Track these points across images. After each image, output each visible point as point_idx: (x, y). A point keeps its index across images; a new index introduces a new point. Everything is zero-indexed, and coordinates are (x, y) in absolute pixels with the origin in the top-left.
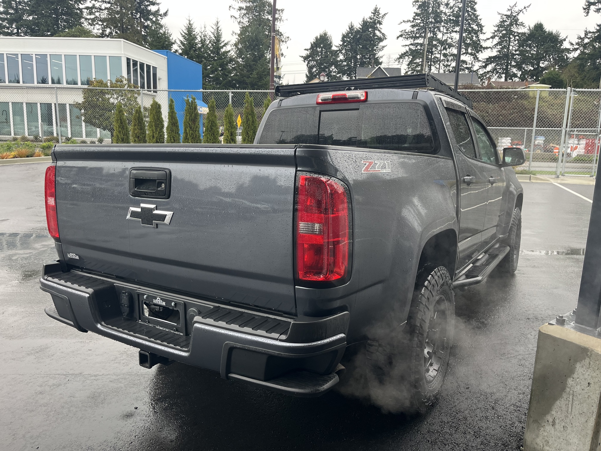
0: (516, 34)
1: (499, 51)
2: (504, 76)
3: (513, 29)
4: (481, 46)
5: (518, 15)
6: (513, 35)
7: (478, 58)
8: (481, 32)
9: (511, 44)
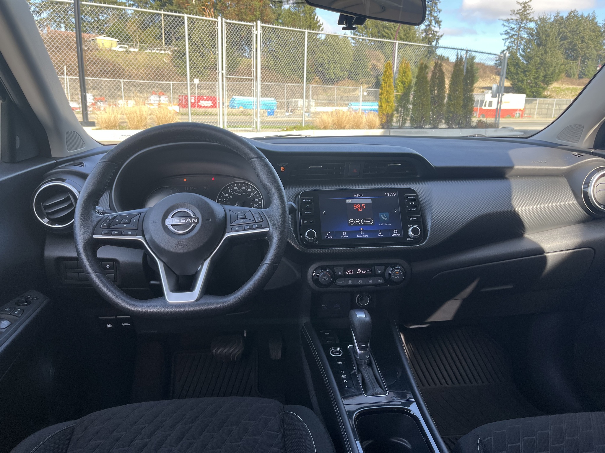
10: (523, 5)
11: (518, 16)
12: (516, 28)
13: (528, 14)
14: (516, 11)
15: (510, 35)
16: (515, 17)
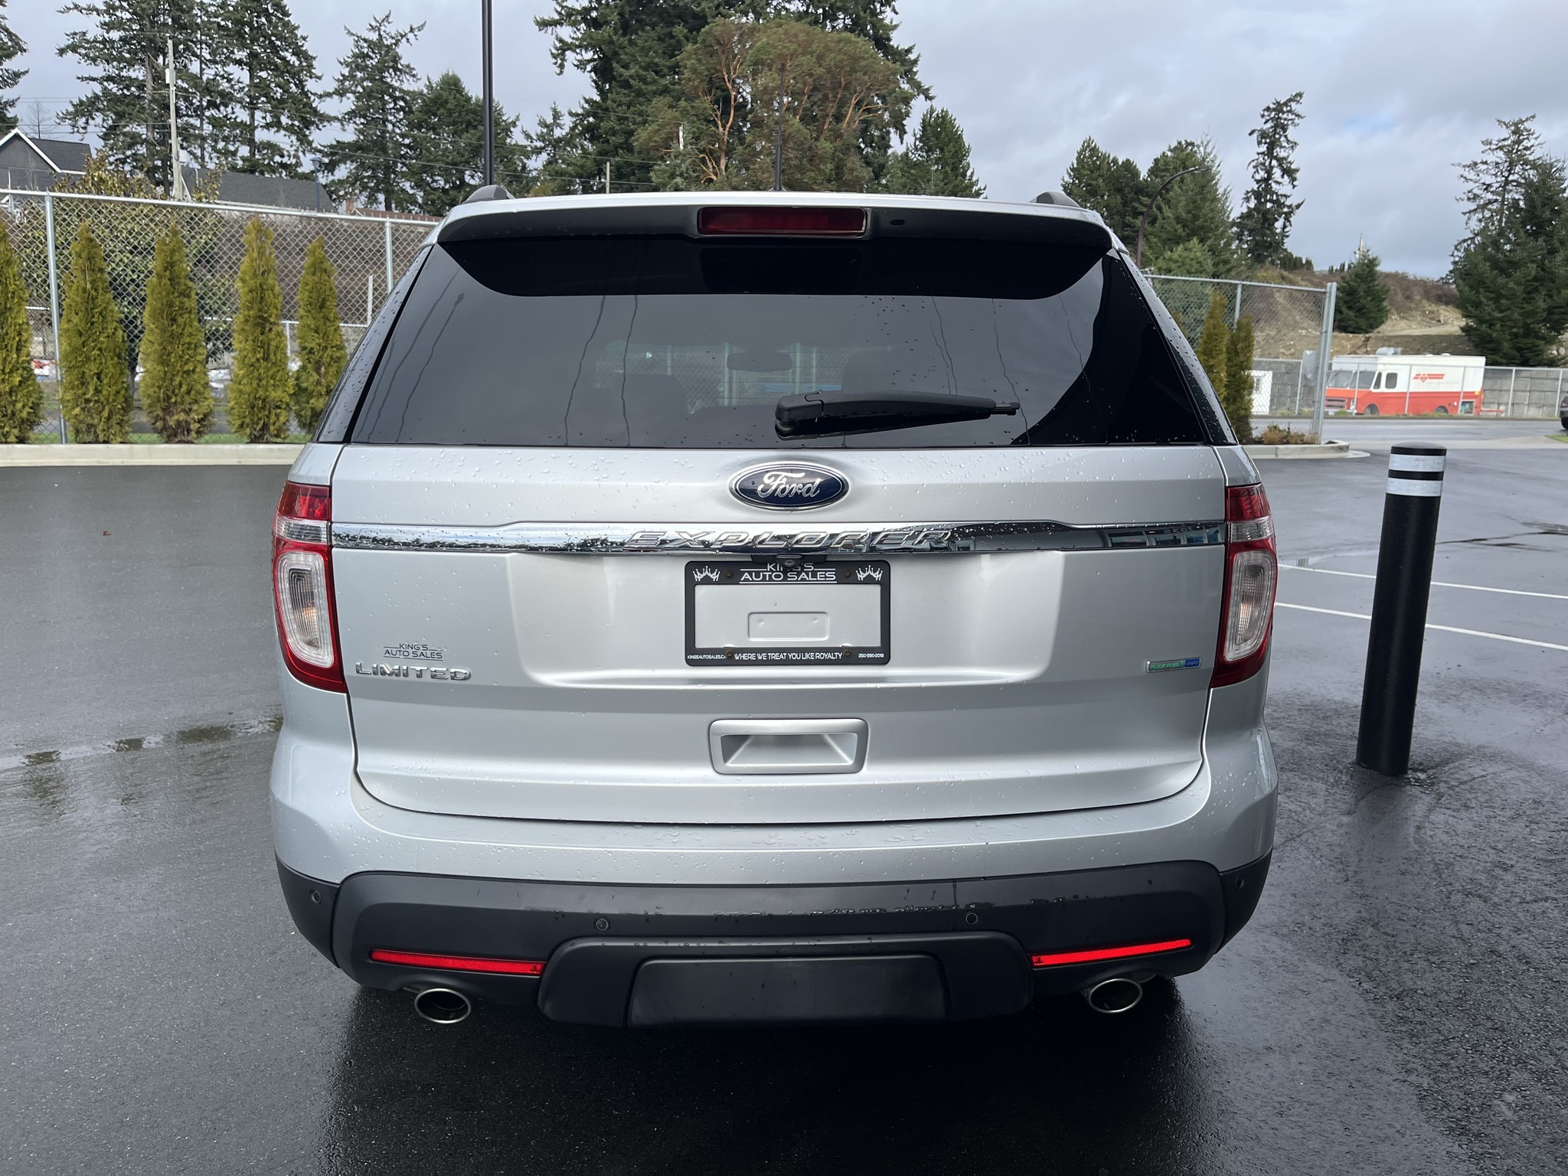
0: (397, 94)
1: (361, 132)
2: (381, 197)
3: (389, 80)
4: (315, 111)
5: (396, 44)
6: (390, 96)
7: (310, 143)
8: (310, 72)
9: (390, 118)
10: (1513, 128)
11: (1501, 154)
12: (1498, 185)
13: (1526, 148)
14: (1494, 142)
15: (1482, 202)
16: (1492, 158)
